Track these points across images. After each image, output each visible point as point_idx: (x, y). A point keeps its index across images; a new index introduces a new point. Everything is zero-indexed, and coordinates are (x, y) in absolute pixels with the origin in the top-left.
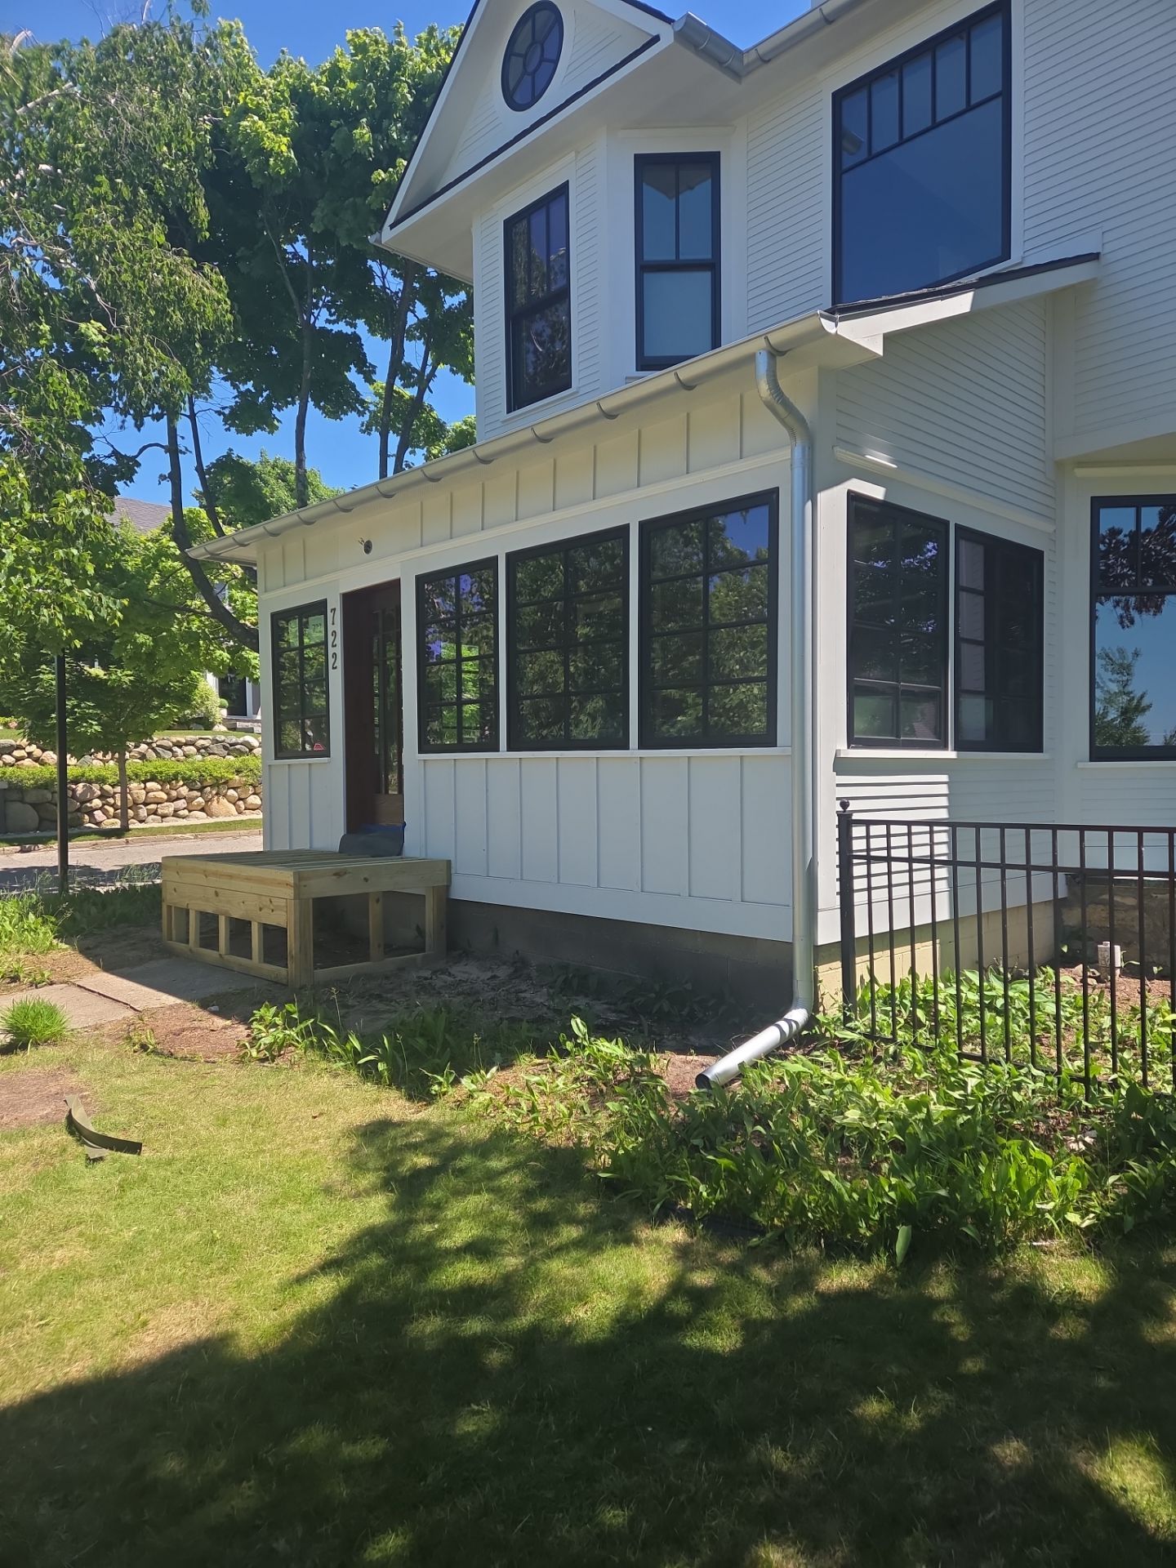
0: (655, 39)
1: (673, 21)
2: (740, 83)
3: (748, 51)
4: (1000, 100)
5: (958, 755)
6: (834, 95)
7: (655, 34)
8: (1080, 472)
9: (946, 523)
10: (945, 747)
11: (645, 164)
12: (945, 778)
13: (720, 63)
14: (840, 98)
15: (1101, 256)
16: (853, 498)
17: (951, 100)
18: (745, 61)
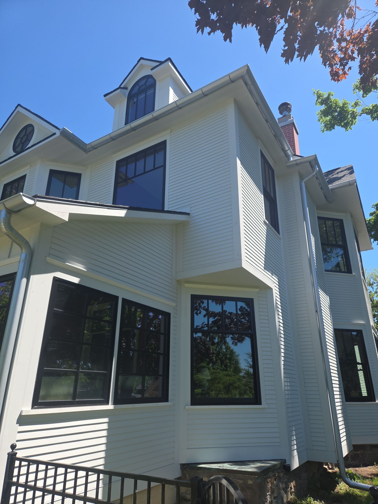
0: (55, 134)
1: (60, 129)
2: (87, 154)
3: (88, 144)
4: (163, 167)
5: (114, 407)
6: (117, 162)
7: (54, 132)
8: (187, 285)
9: (117, 298)
10: (107, 403)
11: (53, 173)
12: (106, 420)
13: (79, 146)
14: (118, 163)
15: (190, 214)
16: (56, 280)
17: (149, 166)
18: (87, 147)
